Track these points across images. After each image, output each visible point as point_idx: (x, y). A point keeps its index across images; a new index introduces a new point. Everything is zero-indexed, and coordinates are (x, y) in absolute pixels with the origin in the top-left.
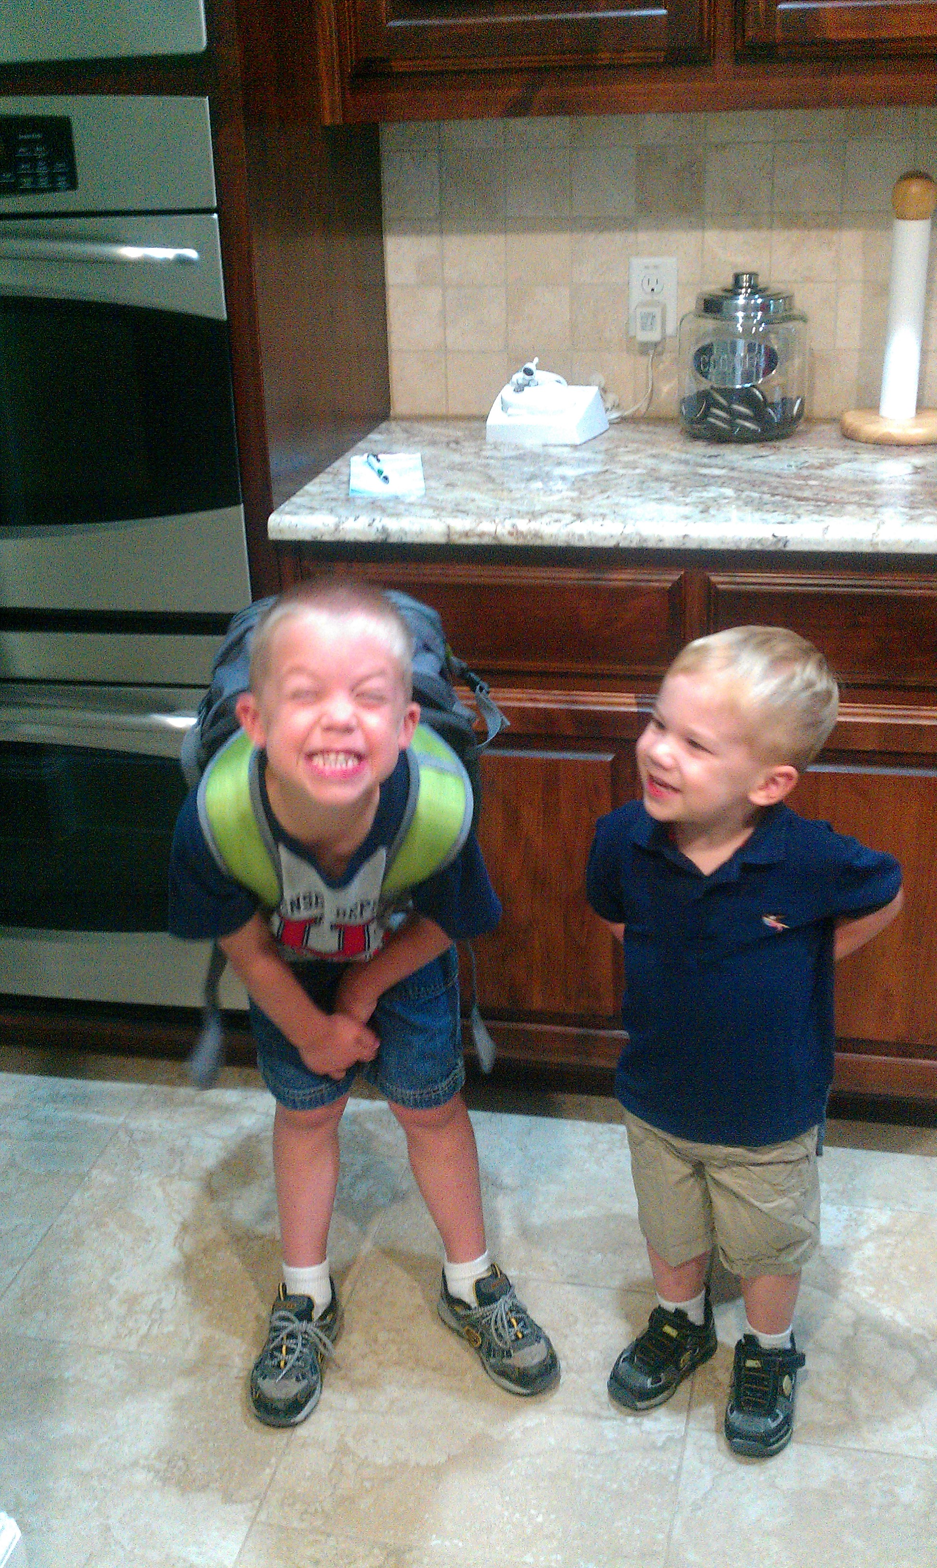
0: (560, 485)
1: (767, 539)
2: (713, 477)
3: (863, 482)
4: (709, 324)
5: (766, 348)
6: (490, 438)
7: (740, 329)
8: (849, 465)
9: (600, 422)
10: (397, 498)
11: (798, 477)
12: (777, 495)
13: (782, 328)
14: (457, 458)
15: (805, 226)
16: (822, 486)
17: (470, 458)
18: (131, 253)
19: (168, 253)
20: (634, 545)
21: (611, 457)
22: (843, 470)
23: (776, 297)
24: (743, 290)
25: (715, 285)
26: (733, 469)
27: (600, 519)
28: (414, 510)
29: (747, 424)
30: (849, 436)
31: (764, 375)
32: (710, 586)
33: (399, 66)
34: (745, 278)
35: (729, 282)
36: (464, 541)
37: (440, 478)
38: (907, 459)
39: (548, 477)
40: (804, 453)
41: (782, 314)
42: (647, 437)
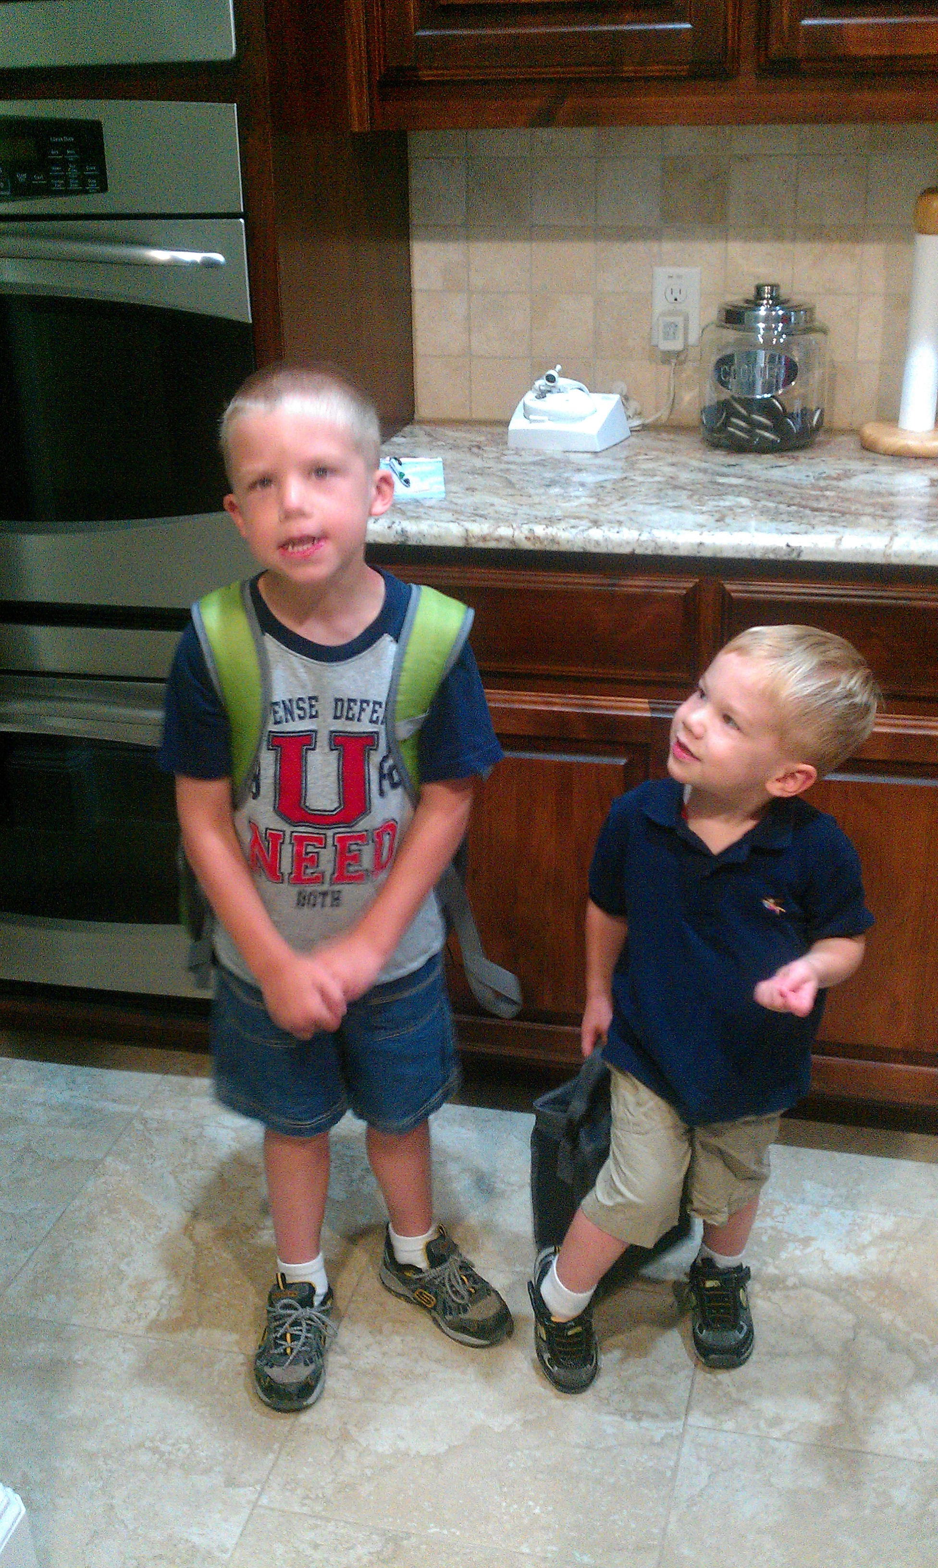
0: (580, 492)
1: (782, 548)
2: (731, 485)
3: (879, 494)
4: (731, 335)
5: (787, 359)
6: (512, 443)
7: (761, 340)
8: (864, 477)
9: (621, 431)
10: (417, 501)
11: (814, 487)
12: (794, 505)
13: (801, 339)
14: (478, 463)
15: (829, 239)
16: (838, 497)
17: (491, 463)
18: (161, 255)
19: (196, 257)
20: (649, 552)
21: (631, 464)
22: (860, 482)
23: (797, 308)
24: (765, 302)
25: (737, 296)
26: (751, 479)
27: (616, 525)
28: (433, 513)
29: (767, 434)
30: (868, 448)
31: (784, 385)
32: (725, 594)
33: (426, 75)
34: (767, 289)
35: (751, 294)
36: (481, 545)
37: (461, 481)
38: (926, 472)
39: (567, 482)
40: (822, 464)
41: (802, 325)
42: (666, 444)
